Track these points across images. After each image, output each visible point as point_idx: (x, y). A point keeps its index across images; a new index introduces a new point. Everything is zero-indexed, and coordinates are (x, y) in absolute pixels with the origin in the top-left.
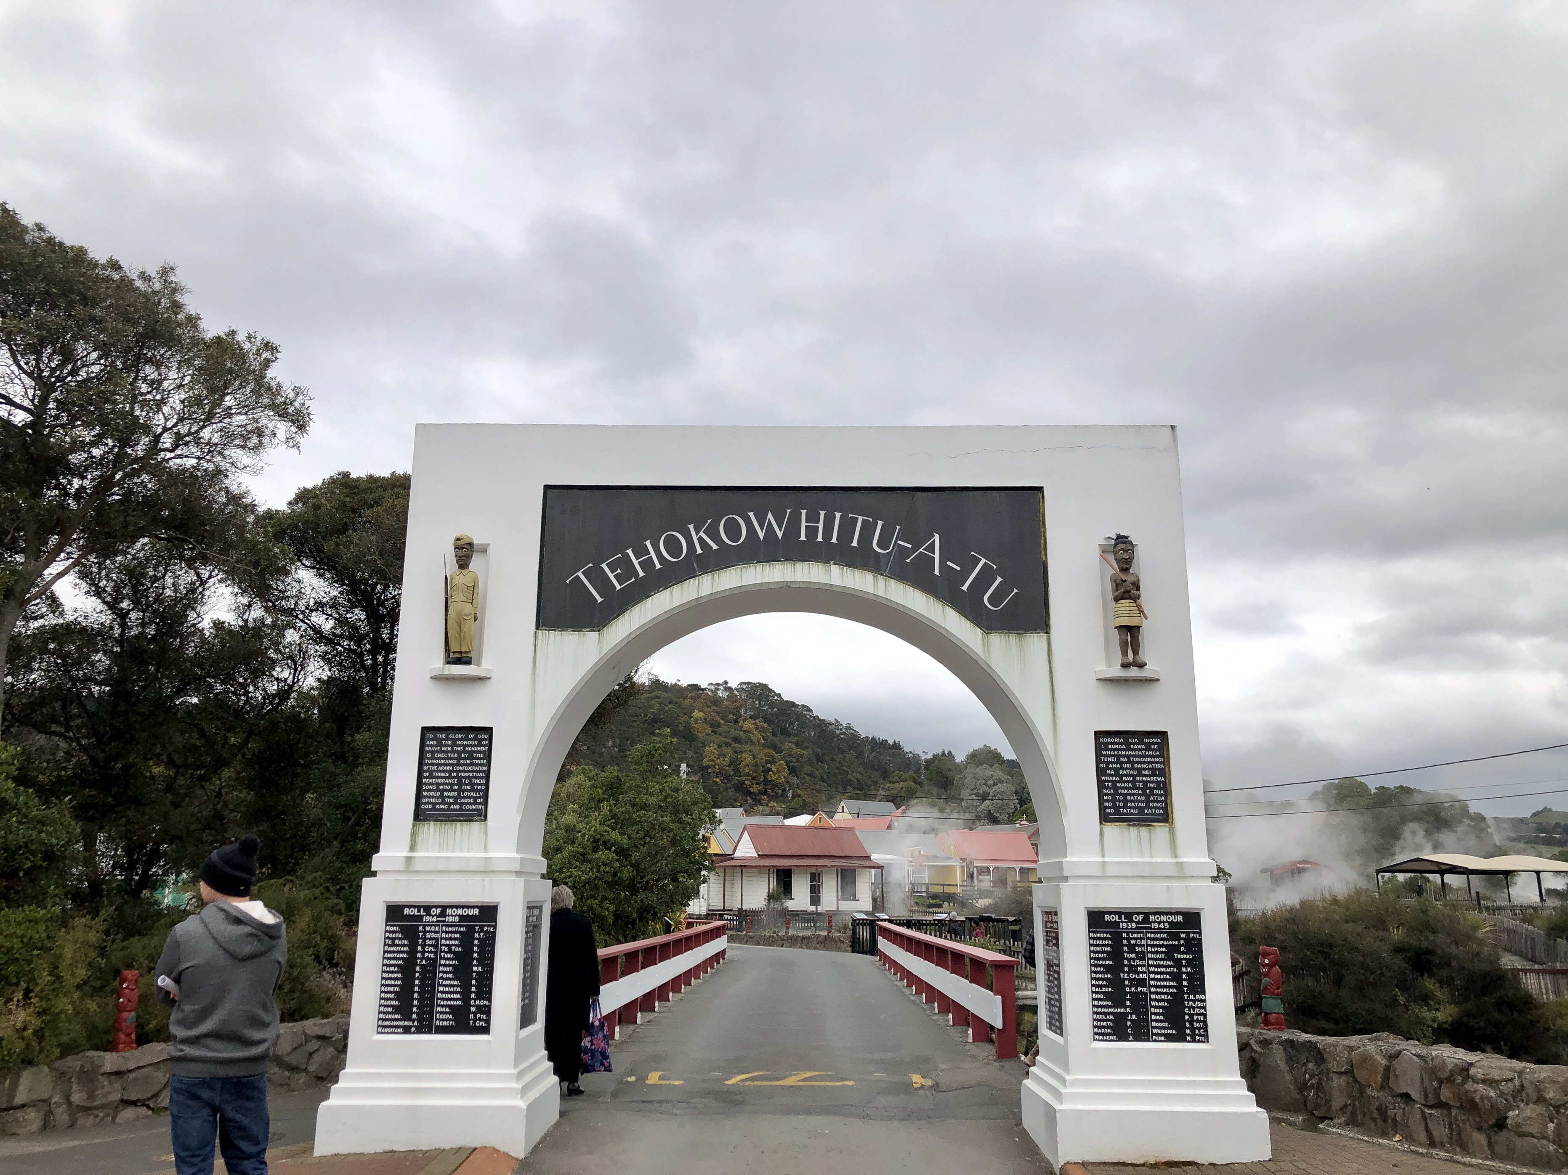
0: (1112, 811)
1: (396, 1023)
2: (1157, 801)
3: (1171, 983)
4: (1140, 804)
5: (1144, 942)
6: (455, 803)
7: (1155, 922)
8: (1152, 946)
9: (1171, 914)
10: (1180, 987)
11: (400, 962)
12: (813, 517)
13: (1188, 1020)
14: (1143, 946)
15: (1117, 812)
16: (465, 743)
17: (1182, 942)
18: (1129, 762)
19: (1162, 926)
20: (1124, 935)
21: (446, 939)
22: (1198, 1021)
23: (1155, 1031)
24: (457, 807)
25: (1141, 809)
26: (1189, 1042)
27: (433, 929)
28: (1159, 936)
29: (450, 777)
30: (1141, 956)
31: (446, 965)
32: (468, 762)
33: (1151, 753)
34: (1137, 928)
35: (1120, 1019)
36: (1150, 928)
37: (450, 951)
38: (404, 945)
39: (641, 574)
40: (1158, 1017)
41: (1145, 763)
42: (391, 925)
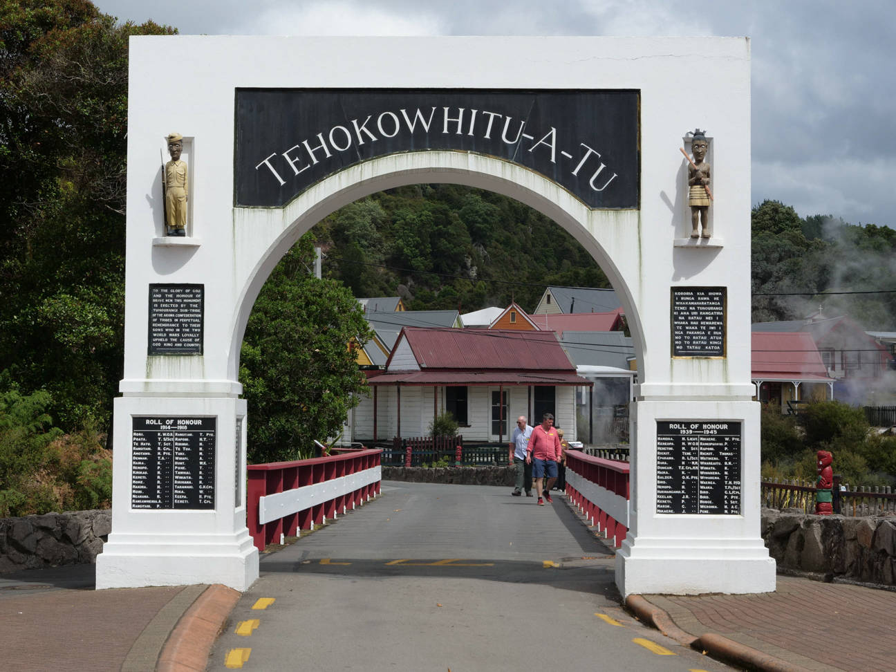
0: (681, 347)
1: (145, 501)
2: (716, 340)
3: (716, 473)
4: (702, 342)
5: (697, 444)
6: (179, 342)
7: (707, 429)
8: (704, 447)
9: (719, 423)
10: (722, 476)
11: (146, 458)
12: (453, 114)
13: (726, 499)
14: (697, 446)
15: (685, 348)
16: (183, 296)
17: (726, 444)
18: (696, 310)
19: (712, 432)
20: (683, 439)
21: (179, 442)
22: (733, 500)
23: (702, 507)
24: (180, 345)
25: (703, 347)
26: (726, 514)
27: (168, 434)
28: (709, 439)
29: (173, 322)
30: (695, 454)
31: (179, 461)
32: (186, 311)
33: (713, 303)
34: (693, 433)
35: (676, 499)
36: (703, 434)
37: (182, 451)
38: (147, 446)
39: (315, 161)
40: (705, 497)
41: (708, 311)
42: (137, 432)
